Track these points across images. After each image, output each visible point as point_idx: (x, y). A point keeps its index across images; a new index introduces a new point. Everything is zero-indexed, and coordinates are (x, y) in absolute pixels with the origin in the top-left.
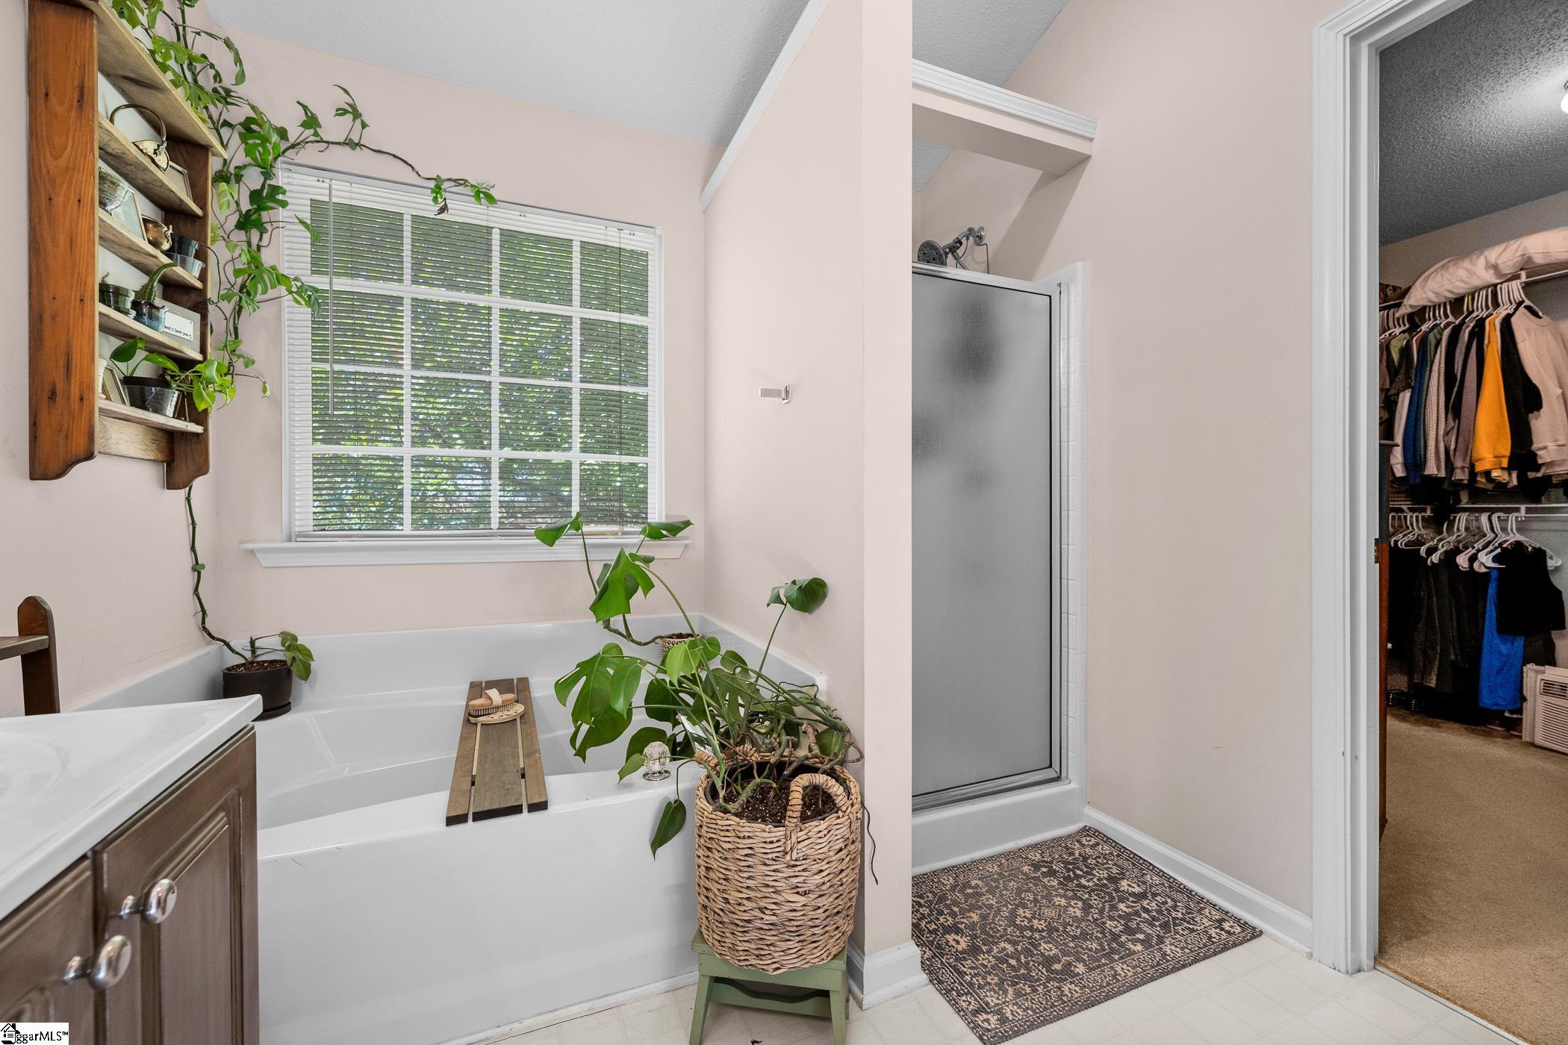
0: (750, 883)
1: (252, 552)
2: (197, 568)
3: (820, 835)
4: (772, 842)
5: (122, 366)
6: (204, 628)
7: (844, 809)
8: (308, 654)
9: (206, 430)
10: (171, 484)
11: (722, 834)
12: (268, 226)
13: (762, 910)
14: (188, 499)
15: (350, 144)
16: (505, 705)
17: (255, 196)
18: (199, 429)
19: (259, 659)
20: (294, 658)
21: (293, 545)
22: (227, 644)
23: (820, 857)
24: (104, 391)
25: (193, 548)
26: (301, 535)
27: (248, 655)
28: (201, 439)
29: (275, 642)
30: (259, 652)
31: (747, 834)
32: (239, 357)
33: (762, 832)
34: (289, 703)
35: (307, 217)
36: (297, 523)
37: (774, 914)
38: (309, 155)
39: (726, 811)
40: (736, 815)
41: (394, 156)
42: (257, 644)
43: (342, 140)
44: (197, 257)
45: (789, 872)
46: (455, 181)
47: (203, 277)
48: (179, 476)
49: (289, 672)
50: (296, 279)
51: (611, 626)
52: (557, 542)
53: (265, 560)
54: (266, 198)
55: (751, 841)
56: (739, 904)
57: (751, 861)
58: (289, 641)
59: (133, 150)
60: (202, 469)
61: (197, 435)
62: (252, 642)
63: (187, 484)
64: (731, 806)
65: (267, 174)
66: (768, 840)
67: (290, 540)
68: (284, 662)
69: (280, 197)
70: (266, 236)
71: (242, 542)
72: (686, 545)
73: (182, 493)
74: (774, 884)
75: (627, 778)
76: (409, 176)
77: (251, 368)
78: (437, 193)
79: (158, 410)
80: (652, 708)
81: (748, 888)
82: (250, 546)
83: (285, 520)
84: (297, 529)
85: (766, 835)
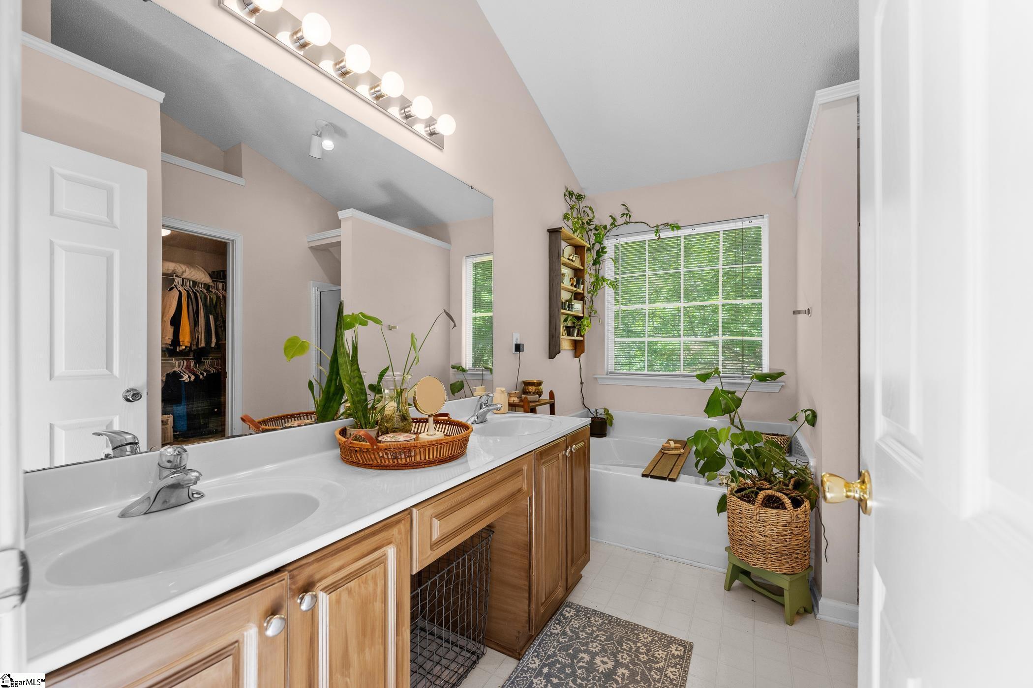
0: (741, 524)
1: (596, 378)
2: (582, 383)
3: (772, 515)
4: (749, 510)
5: (565, 323)
6: (583, 403)
7: (789, 509)
8: (612, 417)
9: (584, 339)
10: (576, 356)
11: (731, 503)
12: (601, 262)
13: (746, 537)
14: (580, 360)
15: (627, 223)
16: (675, 448)
17: (598, 252)
18: (582, 339)
19: (598, 417)
20: (607, 418)
21: (608, 376)
22: (589, 410)
23: (772, 524)
24: (562, 334)
25: (581, 377)
26: (611, 373)
27: (595, 414)
28: (582, 341)
29: (601, 411)
30: (598, 414)
31: (740, 505)
32: (593, 310)
33: (745, 505)
34: (606, 434)
35: (613, 257)
36: (610, 368)
37: (751, 540)
38: (614, 231)
39: (734, 495)
40: (738, 498)
41: (641, 222)
42: (598, 411)
43: (623, 223)
44: (582, 284)
45: (756, 525)
46: (664, 224)
47: (583, 290)
48: (577, 354)
49: (606, 423)
50: (609, 280)
51: (734, 424)
52: (707, 380)
53: (600, 382)
54: (601, 252)
55: (741, 507)
56: (738, 533)
57: (741, 516)
58: (606, 411)
59: (568, 261)
60: (583, 352)
61: (582, 340)
62: (596, 410)
63: (579, 356)
64: (736, 495)
65: (601, 243)
66: (748, 509)
67: (607, 375)
68: (605, 419)
69: (605, 250)
70: (601, 265)
71: (594, 375)
72: (782, 386)
73: (578, 359)
74: (750, 527)
75: (710, 482)
76: (646, 228)
77: (596, 314)
78: (656, 232)
79: (573, 336)
80: (739, 461)
81: (741, 526)
82: (596, 376)
83: (606, 369)
84: (609, 370)
85: (746, 506)
